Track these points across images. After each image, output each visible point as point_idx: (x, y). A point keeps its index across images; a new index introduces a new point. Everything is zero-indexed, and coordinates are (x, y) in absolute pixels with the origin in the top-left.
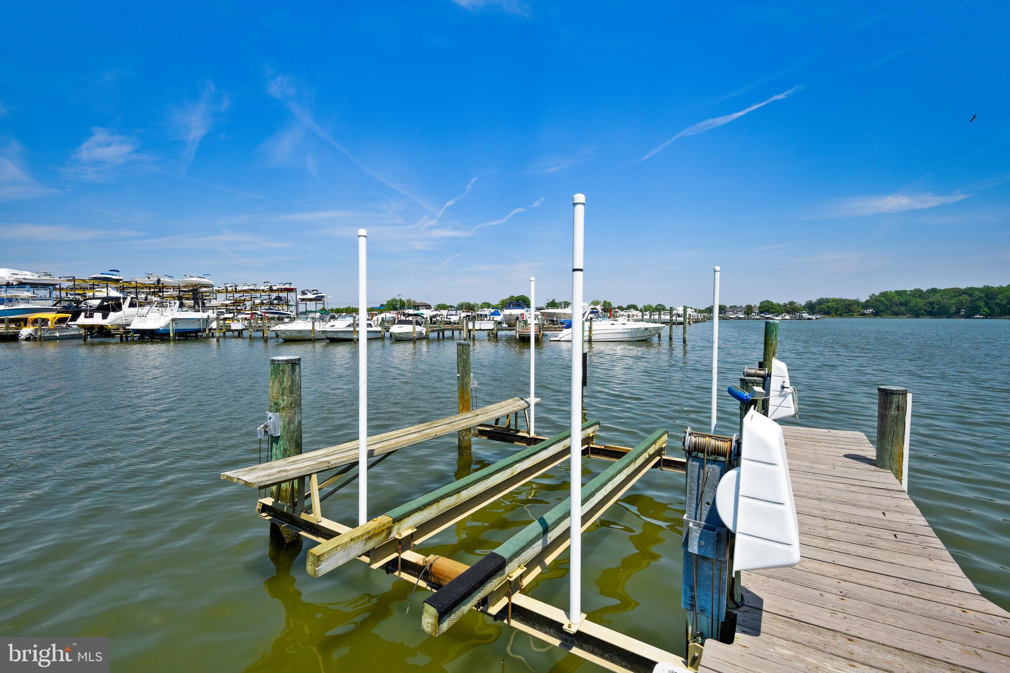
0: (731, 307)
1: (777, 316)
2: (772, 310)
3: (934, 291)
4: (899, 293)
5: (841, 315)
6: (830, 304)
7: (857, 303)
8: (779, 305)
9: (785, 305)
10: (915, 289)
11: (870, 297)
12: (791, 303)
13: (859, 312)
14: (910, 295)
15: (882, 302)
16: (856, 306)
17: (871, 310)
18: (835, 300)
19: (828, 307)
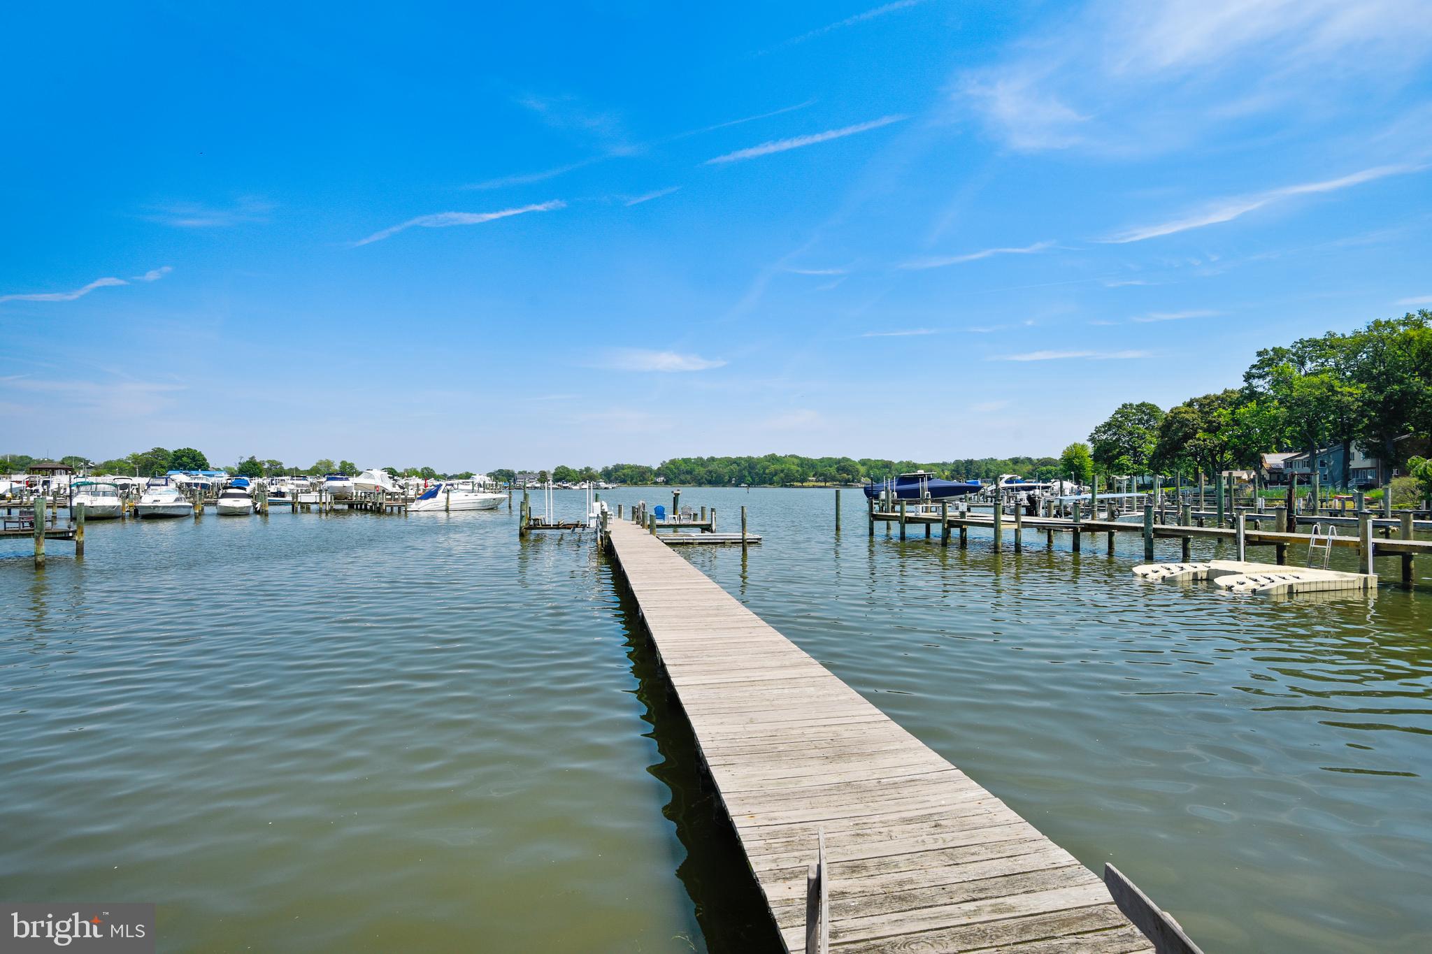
0: (520, 473)
1: (575, 485)
2: (568, 478)
3: (712, 459)
4: (686, 461)
5: (636, 484)
6: (625, 471)
7: (649, 470)
8: (574, 471)
9: (581, 472)
10: (698, 458)
11: (661, 464)
12: (588, 469)
13: (652, 480)
14: (694, 463)
15: (671, 470)
16: (649, 474)
17: (662, 478)
18: (630, 467)
19: (624, 475)
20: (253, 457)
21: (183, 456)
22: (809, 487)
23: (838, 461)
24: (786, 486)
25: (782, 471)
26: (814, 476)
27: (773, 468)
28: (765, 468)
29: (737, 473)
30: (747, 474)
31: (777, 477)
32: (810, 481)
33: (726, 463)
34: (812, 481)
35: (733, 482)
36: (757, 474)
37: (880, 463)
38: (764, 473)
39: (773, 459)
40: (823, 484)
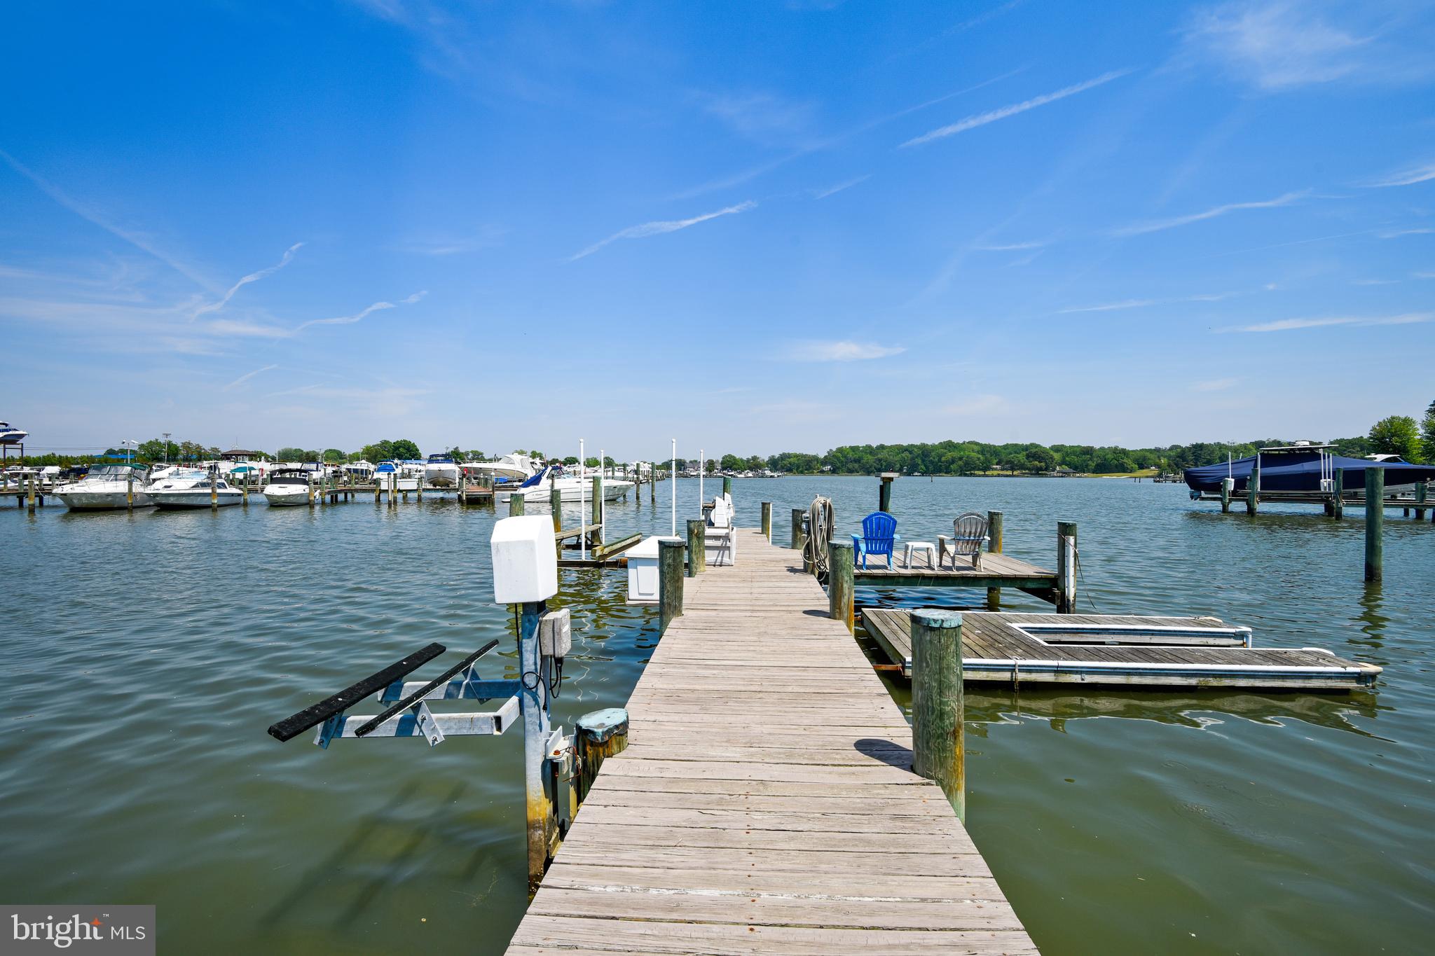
0: (691, 462)
1: (740, 473)
2: (735, 466)
3: (882, 447)
4: (854, 449)
5: (802, 472)
6: (792, 459)
7: (815, 458)
8: (742, 460)
9: (748, 461)
10: (867, 445)
11: (828, 452)
12: (755, 458)
13: (818, 469)
14: (862, 451)
15: (838, 459)
16: (816, 462)
17: (829, 467)
18: (796, 456)
19: (790, 464)
20: (457, 448)
21: (400, 447)
22: (992, 476)
23: (1026, 448)
24: (966, 475)
25: (961, 459)
26: (997, 464)
27: (949, 455)
28: (940, 456)
29: (909, 461)
30: (920, 462)
31: (955, 465)
32: (993, 469)
33: (896, 450)
34: (996, 469)
35: (905, 471)
36: (932, 462)
37: (1078, 449)
38: (940, 460)
39: (949, 446)
40: (1010, 473)
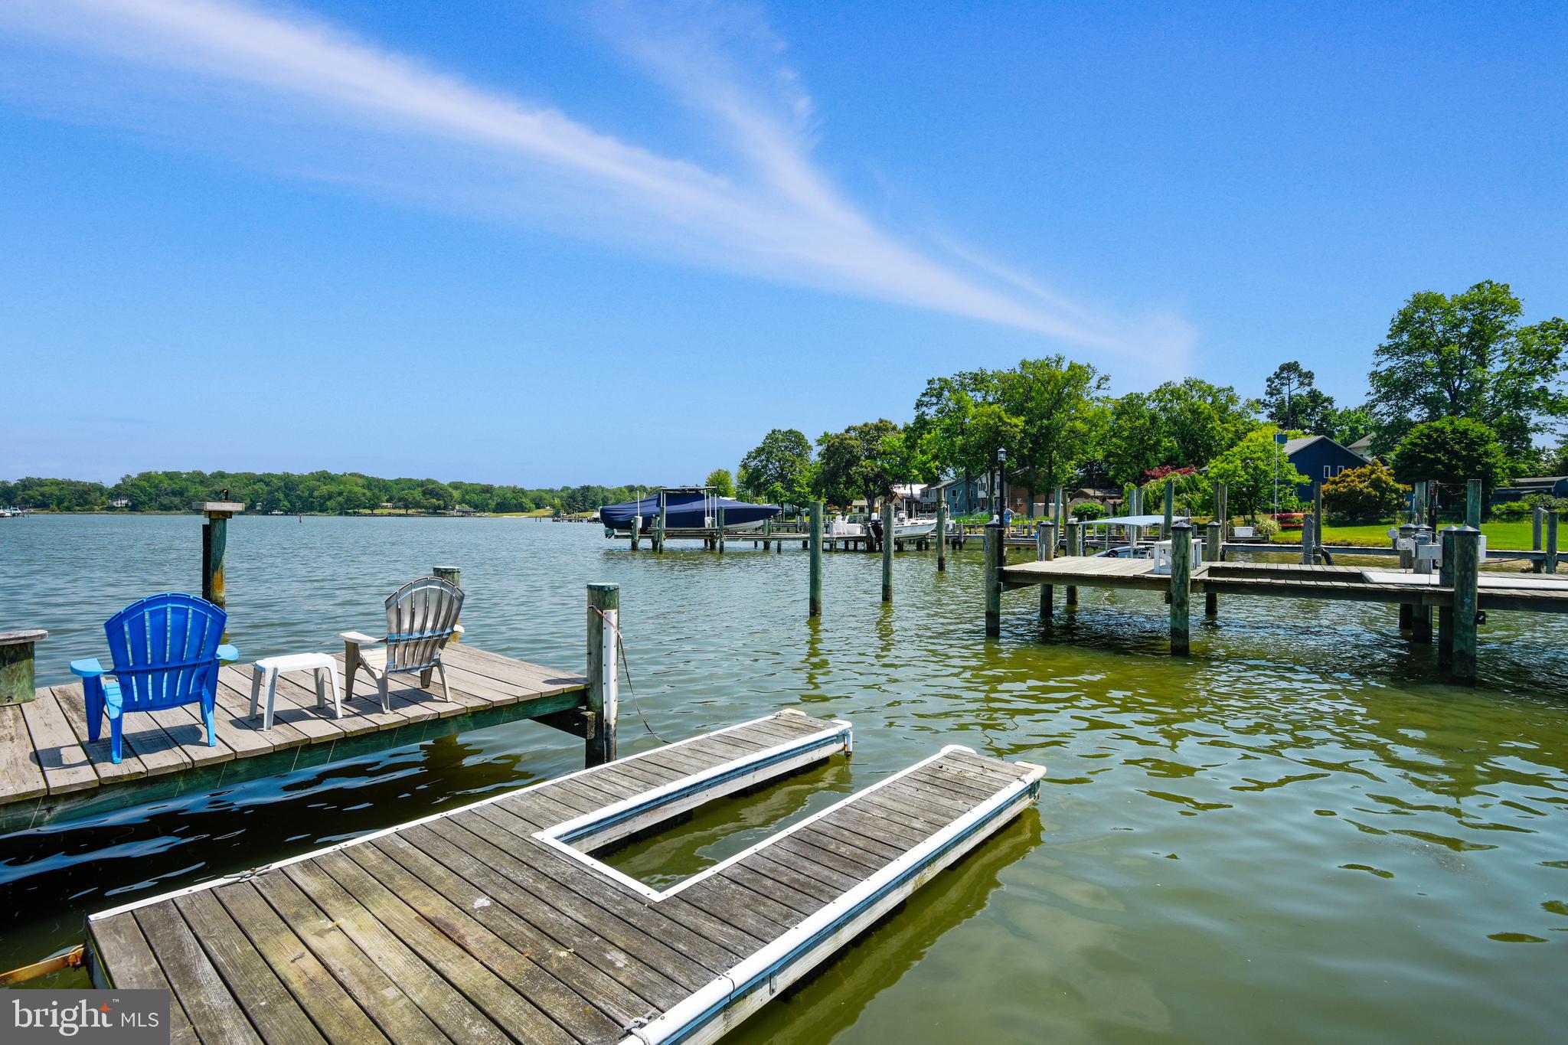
22: (382, 515)
23: (421, 484)
24: (347, 514)
25: (340, 494)
26: (387, 501)
27: (324, 489)
28: (312, 490)
29: (265, 496)
30: (281, 496)
31: (332, 502)
32: (382, 507)
33: (245, 481)
34: (386, 507)
35: (258, 508)
36: (299, 497)
37: (478, 487)
38: (311, 496)
39: (325, 478)
40: (403, 511)
